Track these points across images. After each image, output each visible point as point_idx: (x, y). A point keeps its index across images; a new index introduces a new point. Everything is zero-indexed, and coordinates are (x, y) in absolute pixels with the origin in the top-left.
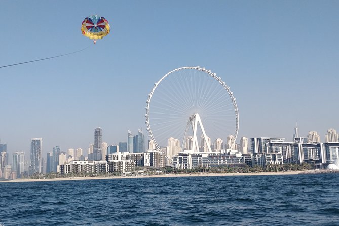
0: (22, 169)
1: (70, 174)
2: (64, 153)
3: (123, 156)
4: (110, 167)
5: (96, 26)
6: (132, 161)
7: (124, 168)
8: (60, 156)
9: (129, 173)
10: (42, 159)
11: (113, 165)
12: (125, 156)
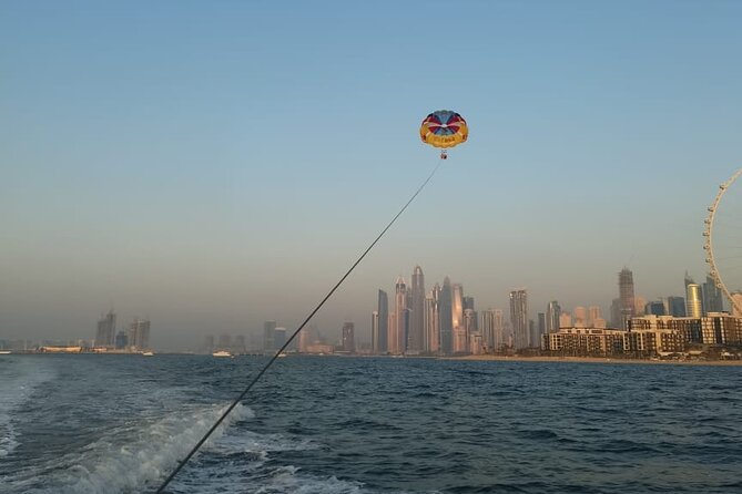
0: (498, 339)
1: (559, 352)
2: (568, 314)
3: (660, 323)
4: (631, 342)
5: (444, 126)
6: (675, 332)
7: (659, 344)
8: (561, 318)
9: (666, 354)
10: (532, 323)
11: (635, 337)
12: (665, 322)
